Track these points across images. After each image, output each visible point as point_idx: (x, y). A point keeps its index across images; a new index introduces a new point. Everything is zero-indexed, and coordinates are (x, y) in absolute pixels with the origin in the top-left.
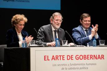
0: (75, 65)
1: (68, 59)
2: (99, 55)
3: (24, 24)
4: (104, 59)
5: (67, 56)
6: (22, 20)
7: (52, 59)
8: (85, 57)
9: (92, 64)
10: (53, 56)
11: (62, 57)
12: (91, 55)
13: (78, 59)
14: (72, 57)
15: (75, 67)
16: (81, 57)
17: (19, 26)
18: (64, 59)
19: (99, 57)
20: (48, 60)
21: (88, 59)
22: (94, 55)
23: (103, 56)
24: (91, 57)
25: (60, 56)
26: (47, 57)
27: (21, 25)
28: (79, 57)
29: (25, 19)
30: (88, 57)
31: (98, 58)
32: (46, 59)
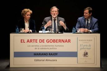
0: (46, 46)
1: (40, 42)
2: (66, 40)
3: (30, 14)
4: (70, 42)
5: (40, 40)
6: (28, 11)
7: (27, 42)
8: (54, 41)
9: (60, 46)
10: (28, 40)
11: (35, 41)
13: (49, 42)
14: (43, 41)
15: (46, 47)
16: (51, 41)
17: (27, 16)
18: (37, 42)
20: (24, 42)
22: (62, 40)
23: (69, 40)
24: (59, 41)
25: (34, 40)
26: (23, 40)
27: (28, 15)
28: (49, 40)
29: (31, 12)
30: (57, 41)
31: (65, 42)
32: (22, 42)
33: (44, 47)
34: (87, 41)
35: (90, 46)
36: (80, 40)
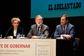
1: (5, 47)
2: (26, 45)
4: (30, 47)
5: (5, 45)
8: (17, 46)
9: (21, 51)
12: (21, 45)
13: (12, 47)
14: (7, 46)
18: (2, 47)
19: (26, 46)
21: (18, 47)
22: (23, 45)
23: (29, 46)
28: (12, 46)
30: (18, 46)
33: (8, 52)
34: (44, 47)
35: (47, 51)
36: (38, 46)
